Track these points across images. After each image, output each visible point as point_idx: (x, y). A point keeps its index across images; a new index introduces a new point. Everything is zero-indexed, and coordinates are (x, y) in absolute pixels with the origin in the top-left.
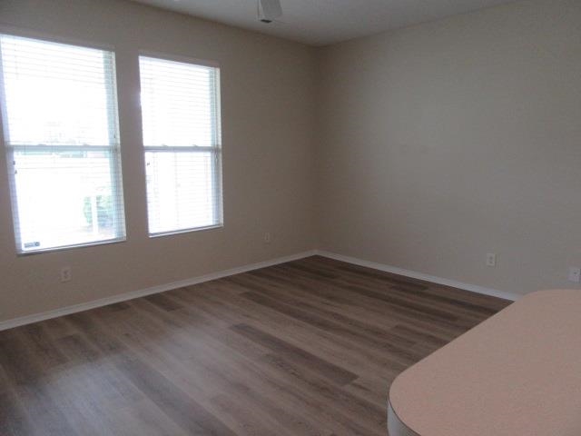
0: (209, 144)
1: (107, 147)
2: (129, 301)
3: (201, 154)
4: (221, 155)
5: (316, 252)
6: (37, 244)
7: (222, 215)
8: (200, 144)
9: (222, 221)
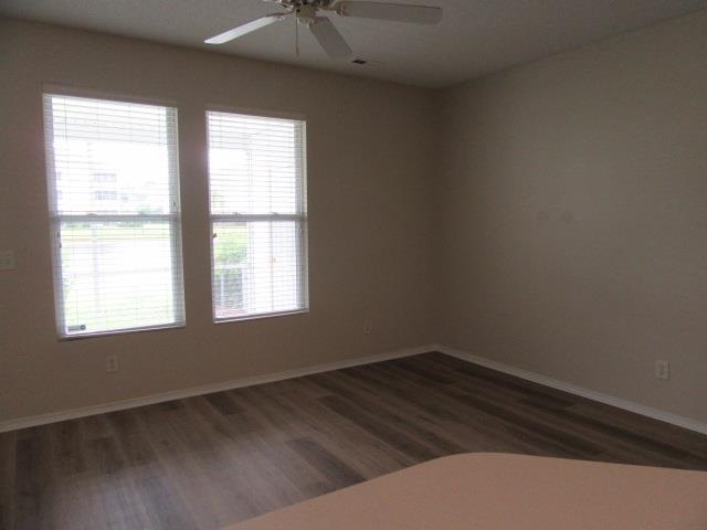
0: (292, 210)
1: (166, 216)
2: (184, 399)
3: (284, 224)
4: (306, 224)
5: (435, 348)
6: (83, 327)
7: (307, 297)
8: (281, 211)
9: (307, 306)
